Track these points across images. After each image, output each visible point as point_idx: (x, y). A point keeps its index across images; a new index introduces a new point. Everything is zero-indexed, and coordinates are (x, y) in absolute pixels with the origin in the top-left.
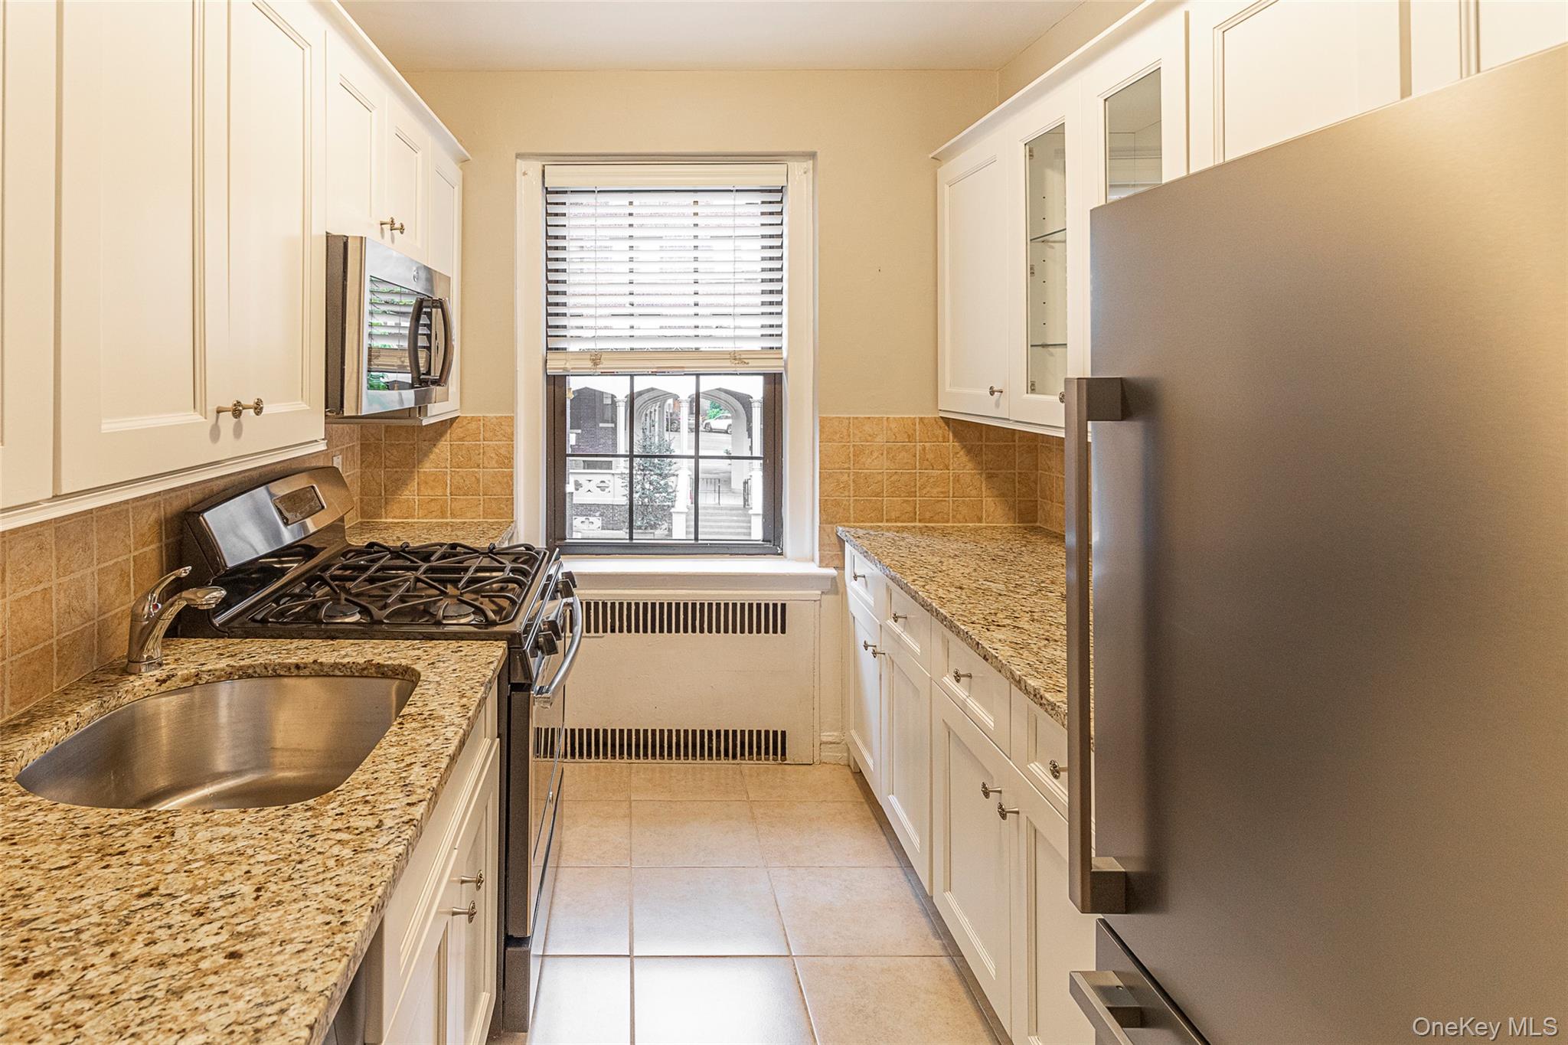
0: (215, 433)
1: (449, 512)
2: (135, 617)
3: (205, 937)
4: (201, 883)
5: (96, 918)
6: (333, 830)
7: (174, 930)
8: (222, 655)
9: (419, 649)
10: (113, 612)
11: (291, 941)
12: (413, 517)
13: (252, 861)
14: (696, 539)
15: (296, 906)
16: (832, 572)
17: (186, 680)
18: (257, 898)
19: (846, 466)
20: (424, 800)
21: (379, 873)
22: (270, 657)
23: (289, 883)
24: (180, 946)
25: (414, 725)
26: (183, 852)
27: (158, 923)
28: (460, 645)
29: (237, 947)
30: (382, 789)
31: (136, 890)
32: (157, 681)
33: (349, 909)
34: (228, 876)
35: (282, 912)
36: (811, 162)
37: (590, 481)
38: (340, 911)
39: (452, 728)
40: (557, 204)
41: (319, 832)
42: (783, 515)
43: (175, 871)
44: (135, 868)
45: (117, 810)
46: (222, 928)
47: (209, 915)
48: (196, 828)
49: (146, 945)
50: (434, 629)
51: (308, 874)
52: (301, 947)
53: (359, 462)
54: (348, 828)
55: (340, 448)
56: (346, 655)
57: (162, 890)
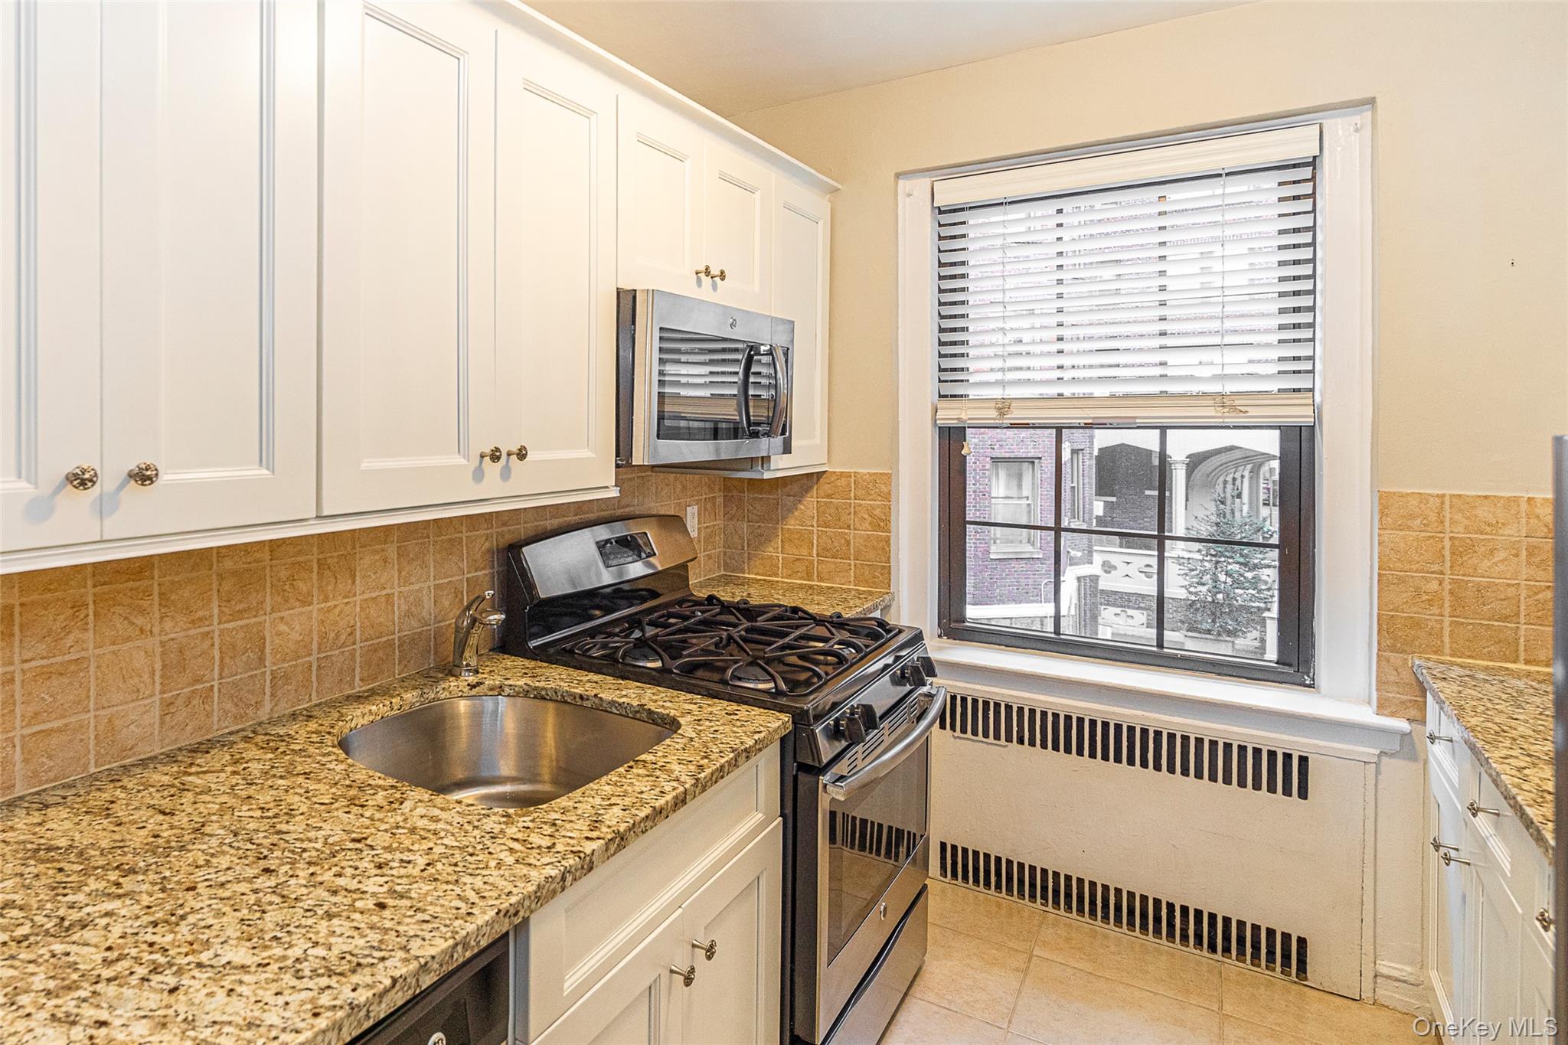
0: (478, 475)
1: (816, 574)
2: (457, 629)
3: (371, 886)
4: (395, 845)
5: (319, 846)
6: (512, 838)
7: (357, 872)
8: (526, 674)
9: (695, 704)
10: (448, 623)
11: (425, 911)
12: (776, 575)
13: (439, 842)
14: (1160, 645)
15: (445, 887)
16: (1402, 725)
17: (491, 689)
18: (422, 871)
19: (1436, 568)
20: (603, 839)
21: (523, 885)
22: (562, 684)
23: (453, 868)
24: (353, 885)
25: (642, 771)
26: (400, 818)
27: (351, 863)
28: (739, 708)
29: (386, 901)
30: (574, 818)
31: (354, 835)
32: (469, 685)
33: (481, 904)
34: (416, 847)
35: (432, 887)
36: (1369, 113)
37: (1128, 563)
38: (473, 903)
39: (675, 784)
40: (955, 224)
41: (501, 836)
42: (1316, 630)
43: (386, 831)
44: (364, 819)
45: (380, 775)
46: (387, 882)
47: (385, 871)
48: (419, 804)
49: (335, 875)
50: (720, 688)
51: (471, 866)
52: (428, 918)
53: (722, 514)
54: (525, 841)
55: (696, 498)
56: (625, 696)
57: (369, 842)
